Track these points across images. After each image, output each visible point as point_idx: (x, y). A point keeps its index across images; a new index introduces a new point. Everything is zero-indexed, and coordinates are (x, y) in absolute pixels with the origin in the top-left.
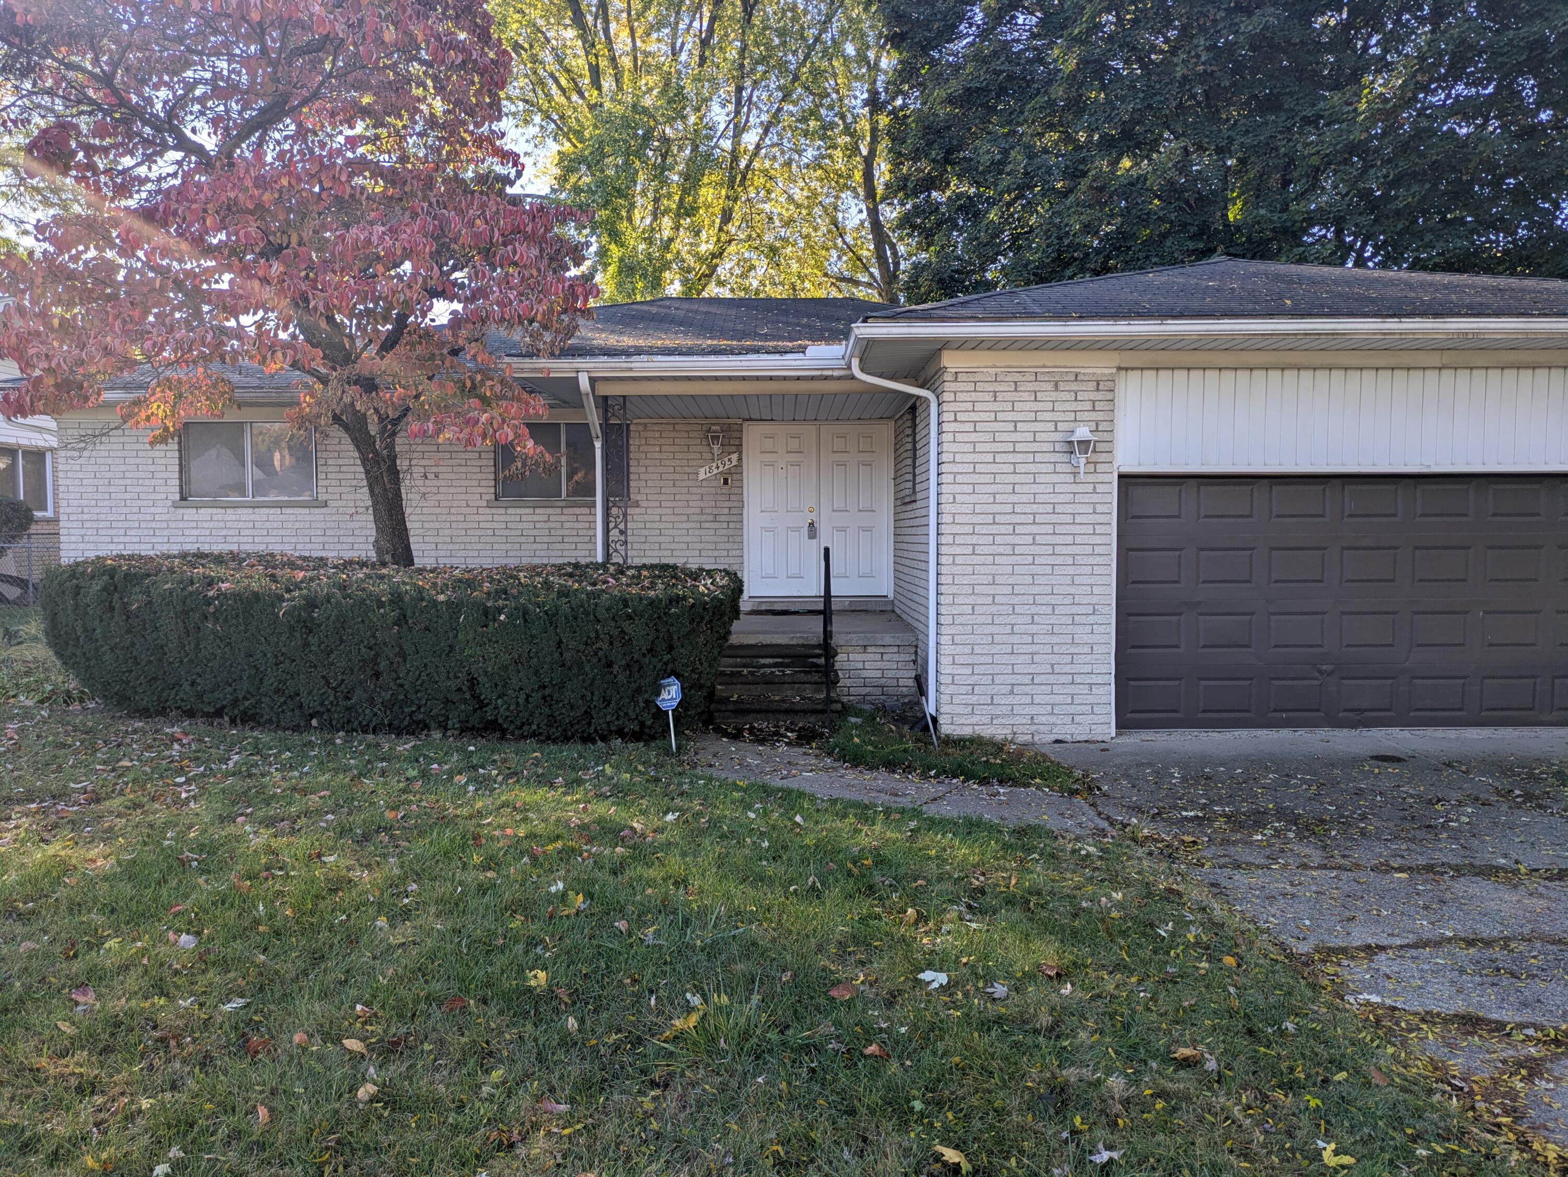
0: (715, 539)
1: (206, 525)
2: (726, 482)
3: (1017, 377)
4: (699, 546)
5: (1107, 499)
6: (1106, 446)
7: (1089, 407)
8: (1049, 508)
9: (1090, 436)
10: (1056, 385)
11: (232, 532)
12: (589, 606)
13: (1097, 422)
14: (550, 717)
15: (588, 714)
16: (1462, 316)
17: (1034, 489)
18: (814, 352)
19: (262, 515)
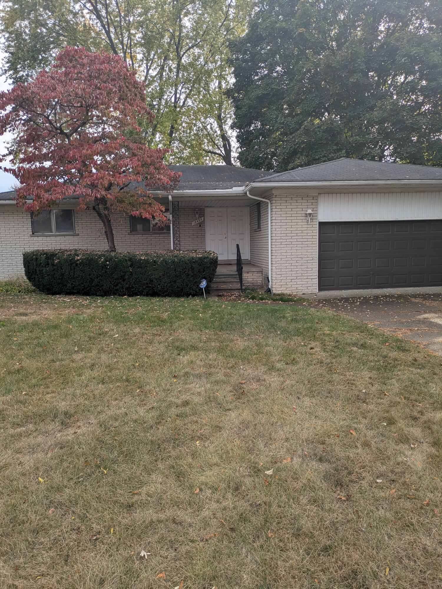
0: (197, 243)
1: (41, 242)
2: (200, 226)
3: (292, 196)
4: (193, 245)
5: (316, 229)
6: (315, 215)
7: (311, 204)
8: (301, 232)
9: (311, 212)
10: (302, 198)
11: (49, 244)
12: (183, 259)
13: (313, 208)
14: (172, 290)
15: (182, 290)
16: (405, 180)
17: (297, 226)
18: (235, 189)
19: (58, 238)
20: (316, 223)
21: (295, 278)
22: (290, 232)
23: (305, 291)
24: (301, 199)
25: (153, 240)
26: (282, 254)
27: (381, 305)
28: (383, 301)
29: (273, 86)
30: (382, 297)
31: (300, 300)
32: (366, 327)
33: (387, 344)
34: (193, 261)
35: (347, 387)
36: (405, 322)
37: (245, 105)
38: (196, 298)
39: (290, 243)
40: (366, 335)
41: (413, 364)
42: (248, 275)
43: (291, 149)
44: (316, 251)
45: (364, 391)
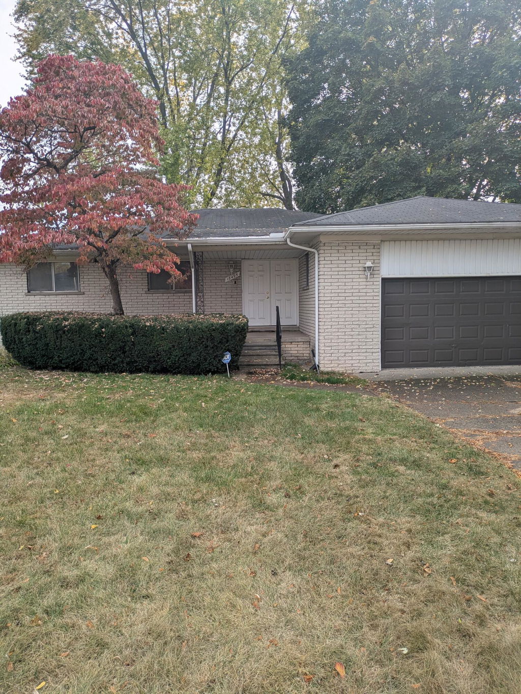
0: (229, 304)
1: (38, 302)
2: (235, 283)
3: (346, 244)
5: (378, 287)
6: (377, 269)
7: (371, 254)
8: (357, 291)
9: (372, 265)
10: (360, 246)
11: (48, 304)
12: (200, 326)
13: (374, 260)
14: (186, 366)
15: (199, 365)
16: (498, 222)
17: (352, 284)
18: (273, 235)
19: (59, 298)
20: (378, 279)
21: (350, 351)
22: (343, 291)
23: (363, 369)
24: (357, 247)
25: (175, 300)
26: (333, 320)
27: (463, 390)
28: (467, 385)
29: (336, 110)
30: (467, 378)
31: (354, 382)
32: (430, 429)
33: (453, 461)
34: (212, 329)
35: (366, 550)
36: (492, 418)
37: (302, 135)
38: (216, 376)
39: (343, 305)
40: (426, 442)
41: (486, 502)
42: (291, 346)
43: (358, 187)
44: (378, 315)
45: (389, 561)
